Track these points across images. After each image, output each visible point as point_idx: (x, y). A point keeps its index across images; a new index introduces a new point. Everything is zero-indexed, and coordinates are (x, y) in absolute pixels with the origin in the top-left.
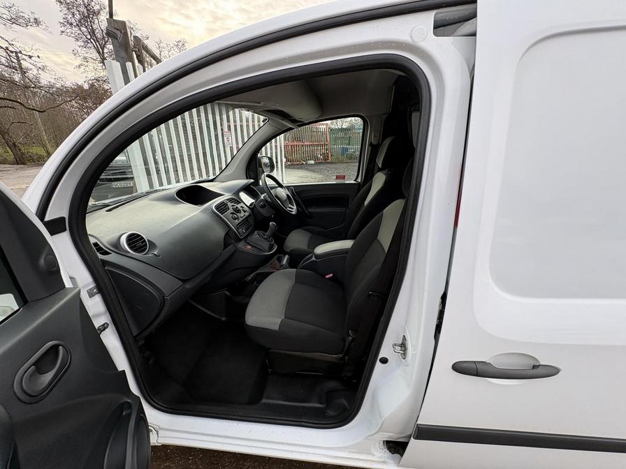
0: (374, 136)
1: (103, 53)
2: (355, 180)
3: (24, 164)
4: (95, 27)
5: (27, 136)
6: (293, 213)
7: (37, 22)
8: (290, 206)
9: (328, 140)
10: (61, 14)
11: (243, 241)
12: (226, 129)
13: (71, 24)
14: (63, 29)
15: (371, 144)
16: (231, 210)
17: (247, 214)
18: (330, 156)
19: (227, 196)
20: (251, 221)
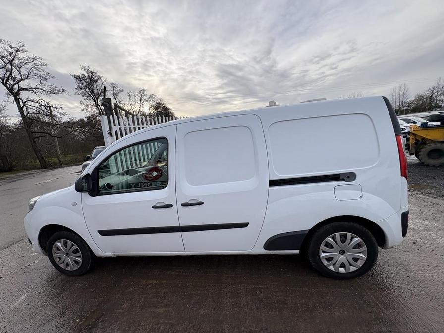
1: (97, 101)
3: (45, 169)
4: (94, 88)
5: (49, 152)
7: (64, 91)
10: (76, 84)
13: (81, 88)
14: (76, 91)
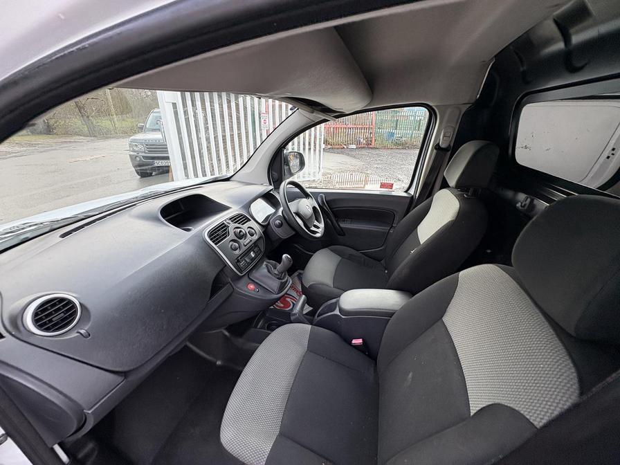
0: (444, 136)
2: (406, 192)
5: (98, 110)
6: (318, 235)
8: (316, 223)
9: (374, 124)
11: (246, 278)
12: (263, 110)
15: (437, 147)
16: (231, 236)
17: (255, 237)
18: (373, 141)
19: (235, 210)
20: (262, 246)
